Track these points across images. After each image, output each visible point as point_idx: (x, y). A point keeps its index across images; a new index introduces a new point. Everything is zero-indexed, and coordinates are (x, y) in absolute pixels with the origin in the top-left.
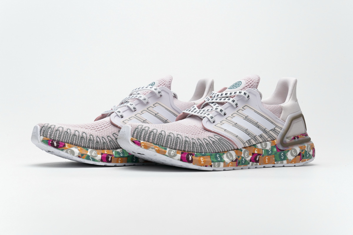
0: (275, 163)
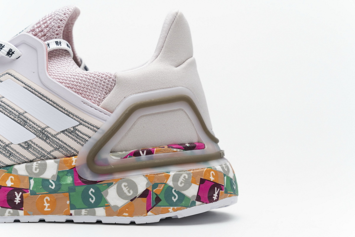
0: (72, 212)
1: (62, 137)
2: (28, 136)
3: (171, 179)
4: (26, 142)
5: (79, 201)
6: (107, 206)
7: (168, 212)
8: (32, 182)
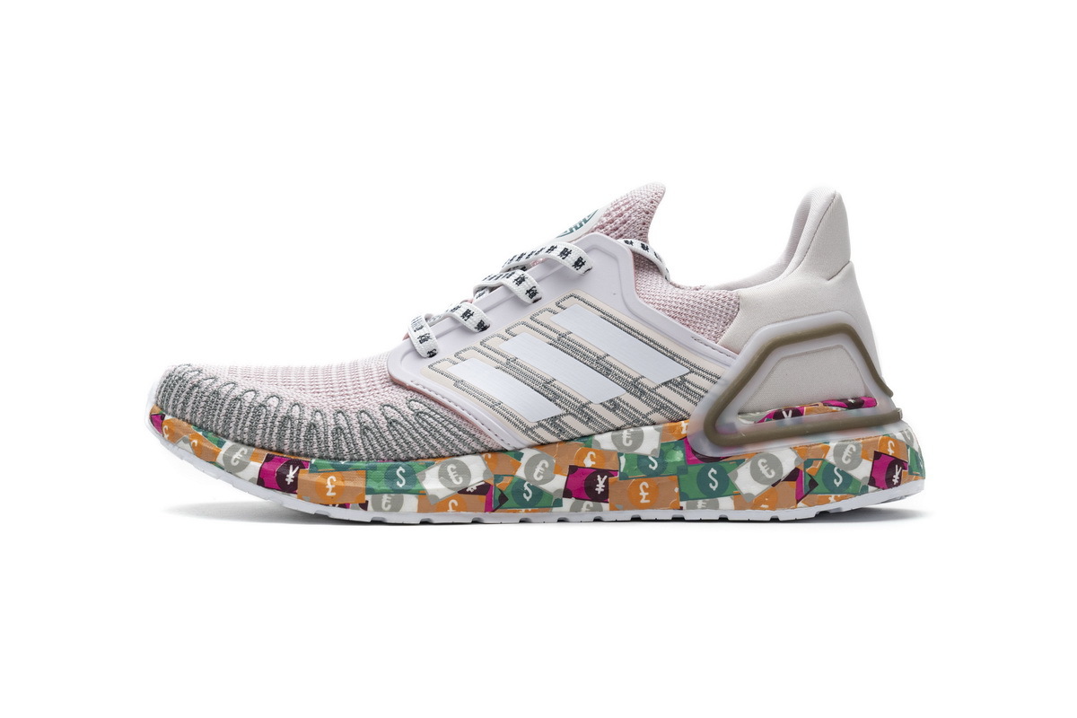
0: (683, 504)
1: (664, 391)
2: (615, 391)
3: (831, 452)
4: (611, 401)
5: (693, 488)
6: (736, 495)
7: (828, 502)
8: (623, 459)
